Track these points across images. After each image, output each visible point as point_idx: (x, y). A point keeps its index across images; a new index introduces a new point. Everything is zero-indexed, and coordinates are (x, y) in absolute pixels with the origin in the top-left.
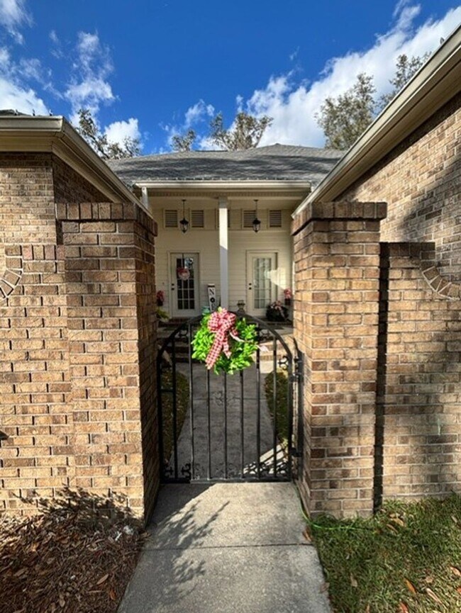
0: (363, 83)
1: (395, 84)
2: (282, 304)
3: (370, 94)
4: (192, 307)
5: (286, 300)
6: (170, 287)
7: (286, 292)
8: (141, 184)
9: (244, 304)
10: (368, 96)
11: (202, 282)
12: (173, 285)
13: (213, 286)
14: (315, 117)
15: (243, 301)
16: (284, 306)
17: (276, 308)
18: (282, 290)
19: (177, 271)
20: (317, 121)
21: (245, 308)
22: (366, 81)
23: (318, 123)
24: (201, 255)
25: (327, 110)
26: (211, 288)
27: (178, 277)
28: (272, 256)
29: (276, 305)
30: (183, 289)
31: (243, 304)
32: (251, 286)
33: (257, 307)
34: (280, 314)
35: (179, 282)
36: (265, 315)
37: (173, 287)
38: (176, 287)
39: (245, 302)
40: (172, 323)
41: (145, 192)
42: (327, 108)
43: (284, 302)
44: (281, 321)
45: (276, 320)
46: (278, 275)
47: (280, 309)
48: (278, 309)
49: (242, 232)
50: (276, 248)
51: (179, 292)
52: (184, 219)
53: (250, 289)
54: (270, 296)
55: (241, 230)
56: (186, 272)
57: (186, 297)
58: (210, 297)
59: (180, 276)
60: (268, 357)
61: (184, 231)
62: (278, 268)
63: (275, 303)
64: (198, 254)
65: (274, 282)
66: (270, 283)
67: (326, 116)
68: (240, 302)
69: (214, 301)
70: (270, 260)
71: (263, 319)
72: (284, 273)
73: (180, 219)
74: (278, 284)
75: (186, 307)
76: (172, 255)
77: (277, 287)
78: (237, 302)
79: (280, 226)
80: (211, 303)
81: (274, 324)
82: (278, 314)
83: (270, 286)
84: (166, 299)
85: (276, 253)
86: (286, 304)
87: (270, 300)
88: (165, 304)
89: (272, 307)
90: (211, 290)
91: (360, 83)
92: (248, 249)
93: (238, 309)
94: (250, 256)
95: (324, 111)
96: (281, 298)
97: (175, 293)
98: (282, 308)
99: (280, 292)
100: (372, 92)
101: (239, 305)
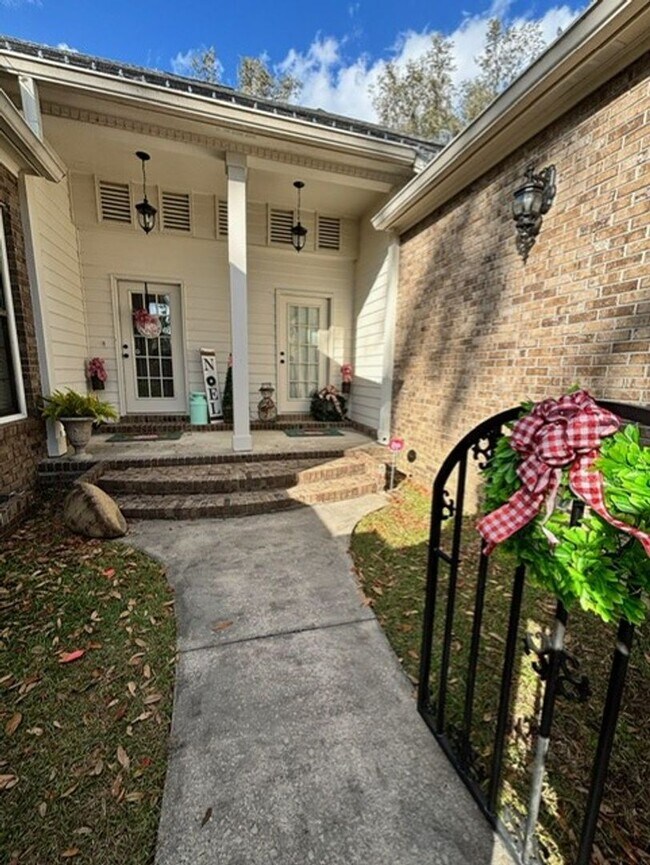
0: (440, 51)
1: (482, 65)
2: (337, 391)
3: (447, 72)
4: (170, 393)
5: (344, 384)
6: (119, 352)
7: (344, 370)
8: (16, 64)
9: (272, 390)
10: (445, 76)
11: (188, 345)
12: (126, 347)
13: (212, 354)
14: (370, 91)
15: (270, 384)
16: (340, 394)
17: (328, 397)
18: (338, 366)
19: (134, 319)
20: (372, 100)
21: (273, 398)
22: (443, 49)
23: (373, 103)
24: (185, 290)
25: (386, 85)
26: (208, 358)
27: (136, 331)
28: (323, 305)
29: (327, 393)
30: (147, 357)
31: (270, 390)
32: (282, 358)
33: (294, 395)
34: (334, 408)
35: (140, 342)
36: (309, 410)
37: (126, 351)
38: (132, 351)
39: (273, 387)
40: (125, 425)
41: (27, 87)
42: (387, 80)
43: (340, 388)
44: (336, 420)
45: (328, 420)
46: (331, 341)
47: (335, 399)
48: (331, 399)
49: (268, 251)
50: (328, 290)
51: (140, 363)
52: (146, 201)
53: (282, 362)
54: (317, 378)
55: (267, 246)
56: (153, 321)
57: (155, 372)
58: (207, 375)
59: (140, 329)
60: (335, 493)
61: (147, 229)
62: (332, 328)
63: (325, 389)
64: (179, 285)
65: (324, 350)
66: (317, 353)
67: (385, 94)
68: (265, 387)
69: (214, 382)
70: (318, 310)
71: (305, 417)
72: (342, 336)
73: (136, 199)
74: (331, 356)
75: (156, 394)
76: (120, 283)
77: (328, 359)
78: (260, 387)
79: (337, 249)
80: (208, 386)
81: (324, 426)
82: (330, 408)
83: (317, 359)
84: (110, 375)
85: (329, 300)
86: (344, 391)
87: (317, 384)
88: (110, 387)
89: (321, 396)
90: (206, 360)
91: (435, 51)
92: (277, 285)
93: (262, 398)
94: (282, 300)
95: (382, 85)
96: (335, 381)
97: (131, 365)
98: (338, 397)
99: (333, 371)
100: (450, 70)
101: (263, 390)
